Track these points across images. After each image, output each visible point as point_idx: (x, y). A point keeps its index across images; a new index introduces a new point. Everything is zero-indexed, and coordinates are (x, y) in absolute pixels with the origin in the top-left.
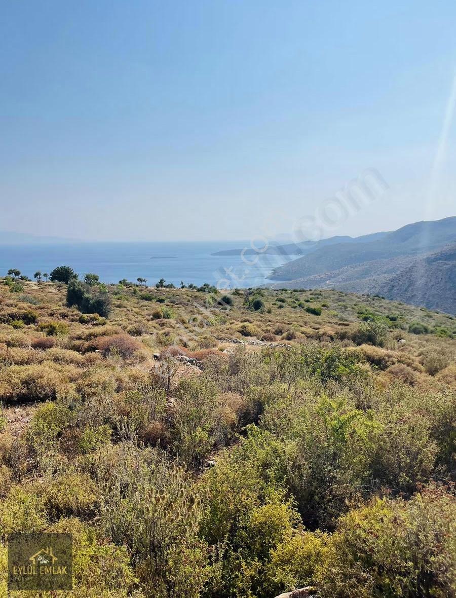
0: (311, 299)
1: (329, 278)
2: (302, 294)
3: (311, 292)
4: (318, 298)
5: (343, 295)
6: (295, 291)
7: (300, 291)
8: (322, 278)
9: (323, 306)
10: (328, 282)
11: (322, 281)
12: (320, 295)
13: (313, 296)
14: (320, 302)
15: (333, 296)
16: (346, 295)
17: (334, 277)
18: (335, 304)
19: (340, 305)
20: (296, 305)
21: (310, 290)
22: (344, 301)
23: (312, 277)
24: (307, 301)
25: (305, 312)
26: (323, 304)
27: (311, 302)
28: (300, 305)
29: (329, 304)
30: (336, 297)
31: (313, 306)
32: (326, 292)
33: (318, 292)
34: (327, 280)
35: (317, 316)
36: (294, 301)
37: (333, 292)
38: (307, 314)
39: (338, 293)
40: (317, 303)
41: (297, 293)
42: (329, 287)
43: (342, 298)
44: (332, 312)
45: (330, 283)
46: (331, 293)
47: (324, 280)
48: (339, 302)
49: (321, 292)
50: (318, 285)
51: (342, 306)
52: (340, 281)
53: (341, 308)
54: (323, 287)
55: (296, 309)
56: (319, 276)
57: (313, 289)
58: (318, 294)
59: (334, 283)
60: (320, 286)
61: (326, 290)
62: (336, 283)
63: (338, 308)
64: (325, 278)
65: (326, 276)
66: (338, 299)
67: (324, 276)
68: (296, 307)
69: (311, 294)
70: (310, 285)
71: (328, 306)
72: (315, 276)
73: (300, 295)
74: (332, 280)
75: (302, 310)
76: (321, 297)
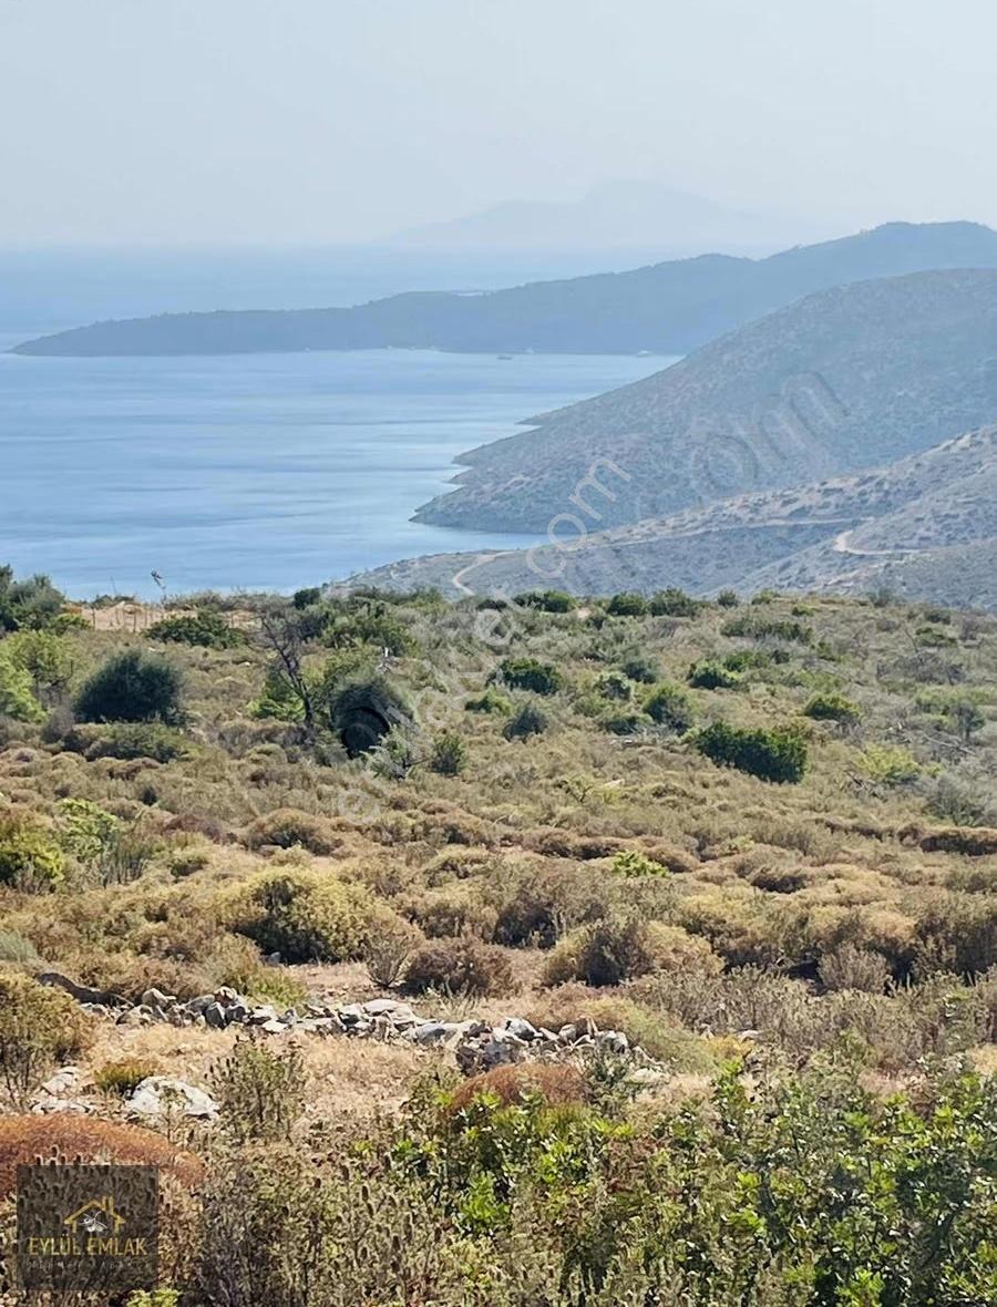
0: (733, 665)
1: (850, 514)
2: (670, 628)
3: (733, 614)
4: (780, 657)
5: (951, 632)
6: (619, 608)
7: (657, 610)
8: (802, 512)
9: (817, 711)
10: (841, 543)
11: (805, 532)
12: (795, 633)
13: (744, 644)
14: (793, 683)
15: (885, 639)
16: (969, 631)
17: (885, 506)
18: (897, 701)
19: (926, 708)
20: (629, 710)
22: (955, 673)
23: (733, 506)
24: (709, 681)
25: (696, 757)
26: (814, 695)
27: (732, 685)
28: (657, 709)
29: (854, 698)
30: (902, 646)
31: (745, 713)
32: (834, 612)
33: (778, 615)
34: (835, 530)
35: (780, 782)
36: (615, 683)
37: (879, 610)
38: (711, 771)
39: (911, 617)
40: (773, 694)
41: (633, 627)
42: (851, 575)
43: (943, 654)
44: (880, 756)
45: (859, 546)
46: (866, 618)
47: (817, 526)
48: (923, 679)
49: (796, 612)
50: (779, 564)
51: (944, 713)
52: (922, 532)
53: (938, 728)
54: (812, 580)
55: (629, 739)
56: (786, 503)
57: (745, 596)
58: (779, 630)
59: (883, 547)
60: (793, 571)
61: (834, 602)
62: (897, 546)
63: (915, 727)
64: (822, 512)
65: (832, 499)
66: (915, 665)
67: (817, 499)
68: (633, 721)
69: (734, 631)
70: (720, 567)
71: (852, 709)
72: (753, 499)
73: (655, 636)
74: (871, 525)
75: (675, 743)
76: (803, 650)
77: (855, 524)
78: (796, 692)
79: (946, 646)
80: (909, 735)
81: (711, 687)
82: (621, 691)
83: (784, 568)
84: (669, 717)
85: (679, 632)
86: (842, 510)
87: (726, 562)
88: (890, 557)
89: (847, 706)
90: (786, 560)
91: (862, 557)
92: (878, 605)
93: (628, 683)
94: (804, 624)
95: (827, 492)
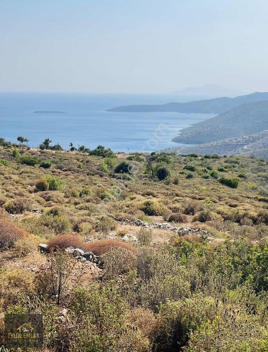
0: (226, 168)
1: (247, 142)
2: (215, 161)
3: (226, 159)
4: (234, 167)
5: (264, 163)
6: (206, 157)
7: (213, 158)
8: (239, 142)
9: (240, 176)
10: (245, 147)
11: (239, 145)
12: (237, 162)
13: (228, 164)
14: (236, 171)
15: (253, 164)
17: (253, 141)
18: (254, 175)
19: (260, 176)
20: (207, 175)
21: (225, 157)
22: (265, 171)
23: (227, 140)
24: (221, 170)
25: (219, 183)
26: (239, 173)
27: (225, 171)
28: (212, 175)
29: (247, 174)
30: (256, 165)
31: (228, 176)
32: (244, 159)
33: (234, 159)
34: (245, 145)
35: (233, 188)
36: (205, 170)
37: (252, 159)
38: (221, 186)
39: (257, 160)
40: (232, 173)
41: (208, 160)
42: (247, 153)
43: (263, 167)
44: (251, 184)
45: (248, 148)
46: (249, 160)
47: (241, 144)
48: (259, 171)
49: (237, 159)
50: (234, 150)
51: (263, 177)
52: (260, 146)
53: (261, 180)
54: (240, 153)
55: (207, 180)
56: (236, 140)
57: (228, 156)
58: (234, 162)
59: (253, 148)
60: (237, 152)
61: (244, 157)
62: (255, 148)
63: (257, 180)
64: (242, 142)
65: (244, 140)
66: (258, 169)
67: (242, 139)
68: (208, 177)
69: (226, 162)
70: (224, 151)
71: (246, 176)
72: (230, 139)
73: (212, 162)
74: (250, 144)
75: (215, 181)
76: (238, 166)
77: (248, 144)
78: (236, 173)
79: (263, 166)
80: (256, 181)
81: (222, 171)
82: (206, 171)
83: (235, 151)
84: (214, 176)
85: (216, 162)
86: (246, 141)
87: (225, 150)
88: (254, 150)
89: (246, 175)
90: (236, 150)
91: (249, 150)
92: (252, 158)
93: (207, 170)
94: (238, 161)
95: (243, 138)
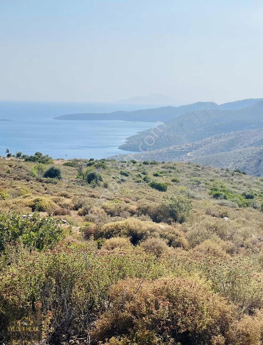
0: (161, 173)
2: (152, 167)
3: (164, 165)
4: (170, 172)
5: (200, 169)
6: (145, 163)
7: (151, 164)
8: (183, 149)
9: (173, 181)
10: (189, 154)
11: (183, 152)
12: (173, 168)
13: (164, 170)
14: (170, 176)
15: (189, 170)
16: (203, 169)
17: (196, 149)
18: (189, 179)
19: (192, 181)
20: (140, 179)
21: (163, 163)
22: (199, 175)
23: (171, 148)
24: (156, 175)
25: (149, 187)
26: (173, 178)
27: (160, 176)
28: (145, 179)
30: (191, 171)
31: (160, 181)
32: (181, 165)
33: (172, 165)
34: (188, 152)
35: (162, 191)
36: (139, 175)
37: (189, 165)
38: (151, 189)
39: (194, 166)
40: (167, 178)
41: (146, 166)
42: (190, 160)
43: (198, 172)
44: (182, 187)
45: (191, 155)
46: (186, 166)
47: (185, 152)
48: (194, 176)
49: (174, 165)
50: (178, 157)
51: (195, 182)
52: (202, 153)
53: (193, 184)
54: (184, 160)
55: (139, 184)
56: (180, 148)
57: (166, 162)
58: (171, 168)
59: (196, 155)
60: (181, 159)
61: (181, 163)
62: (198, 155)
63: (189, 184)
64: (186, 149)
65: (188, 147)
66: (192, 174)
67: (185, 147)
68: (141, 181)
69: (163, 168)
71: (179, 180)
72: (174, 147)
73: (149, 168)
74: (194, 151)
75: (146, 185)
76: (174, 171)
77: (191, 151)
78: (171, 177)
79: (198, 171)
80: (188, 185)
81: (156, 176)
82: (140, 176)
84: (147, 181)
85: (154, 167)
86: (189, 149)
87: (169, 157)
88: (197, 157)
89: (178, 180)
90: (180, 157)
91: (192, 157)
93: (141, 175)
94: (175, 167)
95: (187, 146)
